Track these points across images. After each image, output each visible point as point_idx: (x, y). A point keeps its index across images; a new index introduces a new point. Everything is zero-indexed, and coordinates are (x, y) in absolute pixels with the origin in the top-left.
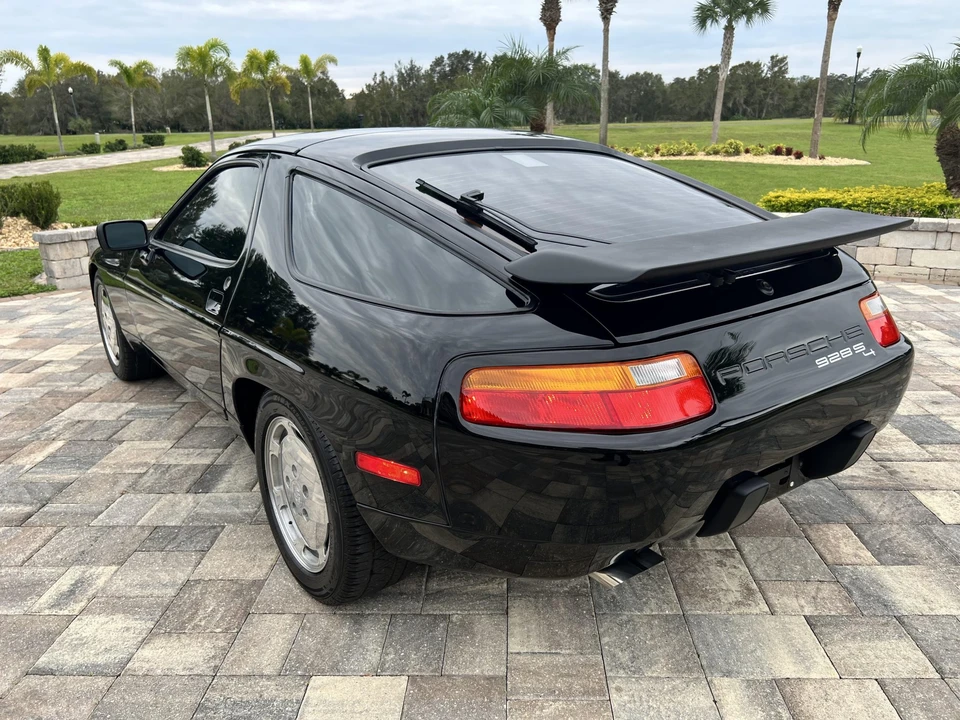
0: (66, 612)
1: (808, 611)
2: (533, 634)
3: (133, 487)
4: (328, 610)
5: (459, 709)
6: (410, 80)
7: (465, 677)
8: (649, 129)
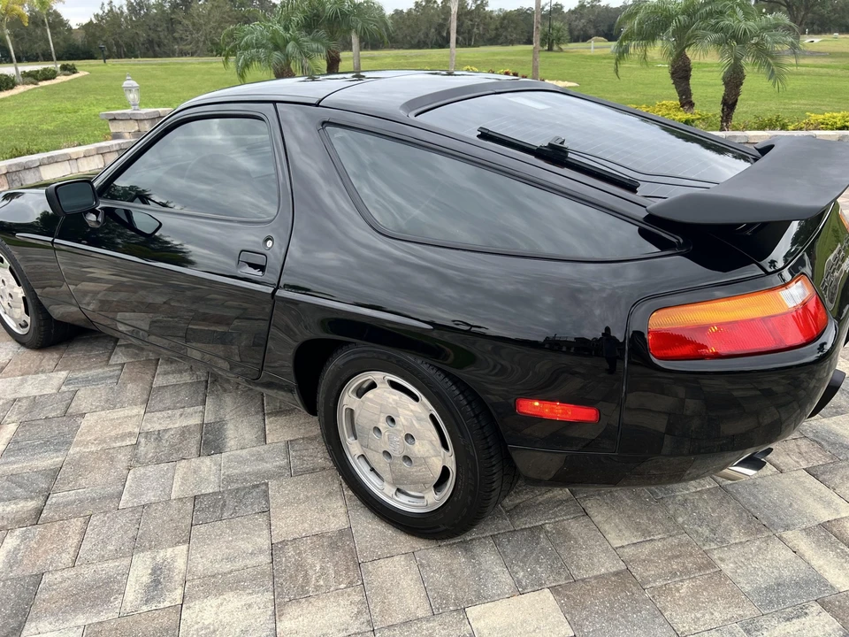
0: (167, 604)
1: (804, 464)
2: (622, 527)
3: (135, 460)
4: (432, 544)
5: (612, 608)
7: (596, 577)
8: (386, 57)
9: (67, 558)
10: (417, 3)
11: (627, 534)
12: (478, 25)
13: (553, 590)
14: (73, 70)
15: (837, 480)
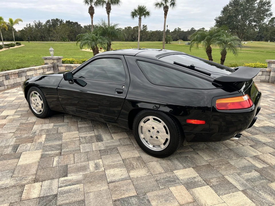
0: (101, 170)
1: (249, 145)
2: (207, 156)
3: (81, 143)
4: (162, 159)
5: (207, 171)
6: (39, 27)
7: (202, 165)
9: (72, 162)
10: (125, 28)
11: (208, 157)
12: (144, 35)
13: (193, 168)
14: (20, 44)
15: (257, 148)
